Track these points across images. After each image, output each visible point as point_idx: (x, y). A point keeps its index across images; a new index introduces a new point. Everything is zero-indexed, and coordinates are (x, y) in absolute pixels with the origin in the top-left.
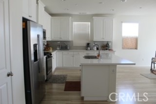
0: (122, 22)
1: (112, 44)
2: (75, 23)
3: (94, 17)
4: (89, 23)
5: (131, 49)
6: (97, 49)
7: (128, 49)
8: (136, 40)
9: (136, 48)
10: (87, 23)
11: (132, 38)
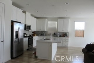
0: (75, 22)
1: (69, 34)
2: (49, 22)
3: (58, 19)
4: (56, 22)
5: (80, 37)
6: (60, 36)
7: (79, 37)
8: (83, 31)
9: (83, 37)
10: (55, 22)
11: (81, 31)
